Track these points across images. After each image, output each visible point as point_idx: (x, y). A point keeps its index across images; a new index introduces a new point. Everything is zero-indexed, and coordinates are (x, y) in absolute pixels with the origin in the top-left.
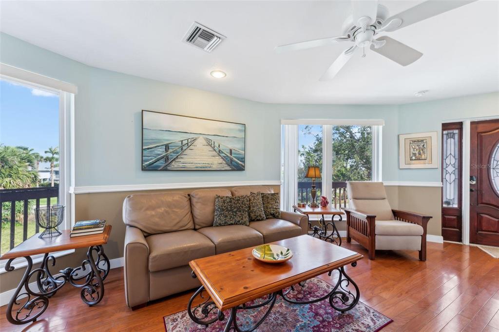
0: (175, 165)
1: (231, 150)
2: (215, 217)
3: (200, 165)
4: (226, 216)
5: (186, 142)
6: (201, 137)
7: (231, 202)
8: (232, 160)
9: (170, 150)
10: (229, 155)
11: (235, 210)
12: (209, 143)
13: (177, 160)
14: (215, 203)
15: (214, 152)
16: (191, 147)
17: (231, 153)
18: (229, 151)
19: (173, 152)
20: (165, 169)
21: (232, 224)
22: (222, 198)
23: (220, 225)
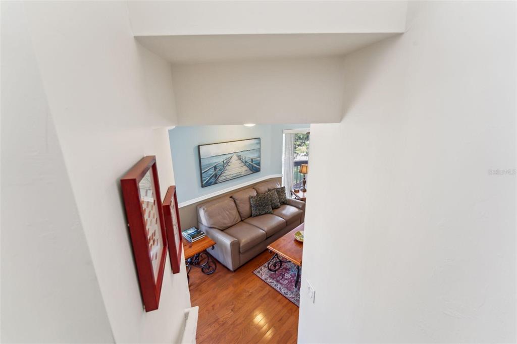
0: (221, 179)
1: (252, 159)
2: (253, 211)
3: (235, 175)
4: (259, 210)
5: (225, 161)
6: (235, 155)
7: (260, 200)
8: (253, 166)
9: (217, 169)
10: (251, 163)
11: (264, 205)
12: (240, 158)
13: (222, 175)
14: (250, 202)
15: (243, 164)
16: (229, 164)
17: (252, 161)
18: (251, 160)
19: (219, 170)
20: (215, 183)
21: (263, 214)
22: (254, 198)
23: (257, 216)
